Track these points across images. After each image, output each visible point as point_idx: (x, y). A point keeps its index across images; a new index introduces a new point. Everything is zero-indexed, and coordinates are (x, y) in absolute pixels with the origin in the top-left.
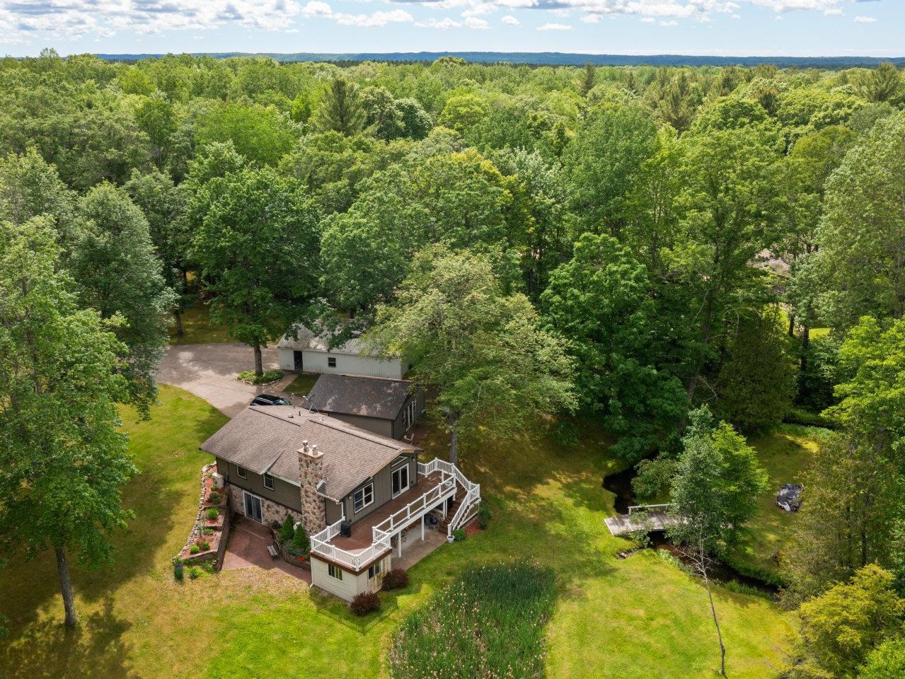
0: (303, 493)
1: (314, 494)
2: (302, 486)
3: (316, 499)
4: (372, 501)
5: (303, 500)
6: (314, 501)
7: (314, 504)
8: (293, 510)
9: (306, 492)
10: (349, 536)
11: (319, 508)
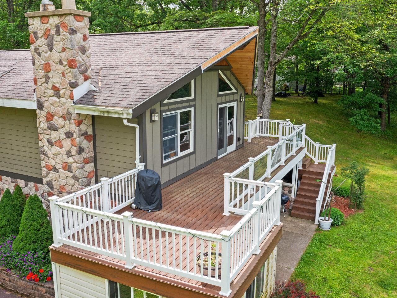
0: (42, 124)
1: (67, 116)
2: (40, 105)
3: (73, 128)
4: (191, 150)
5: (43, 142)
6: (69, 135)
7: (67, 143)
8: (27, 179)
9: (50, 117)
10: (159, 207)
11: (81, 150)
